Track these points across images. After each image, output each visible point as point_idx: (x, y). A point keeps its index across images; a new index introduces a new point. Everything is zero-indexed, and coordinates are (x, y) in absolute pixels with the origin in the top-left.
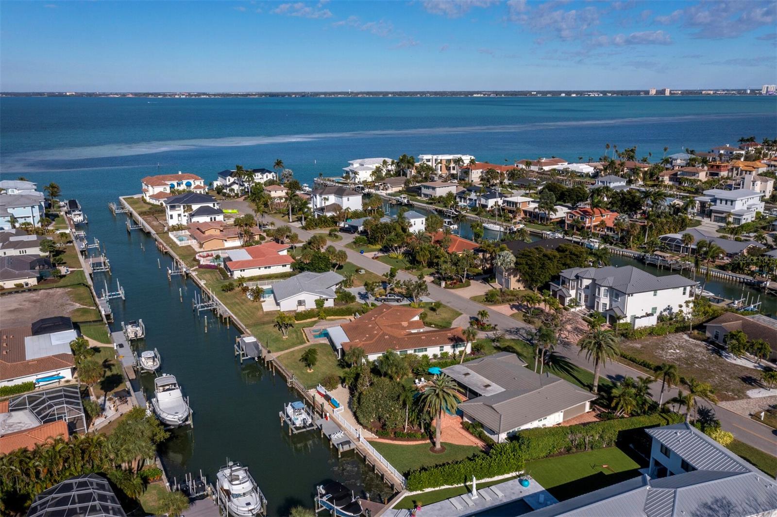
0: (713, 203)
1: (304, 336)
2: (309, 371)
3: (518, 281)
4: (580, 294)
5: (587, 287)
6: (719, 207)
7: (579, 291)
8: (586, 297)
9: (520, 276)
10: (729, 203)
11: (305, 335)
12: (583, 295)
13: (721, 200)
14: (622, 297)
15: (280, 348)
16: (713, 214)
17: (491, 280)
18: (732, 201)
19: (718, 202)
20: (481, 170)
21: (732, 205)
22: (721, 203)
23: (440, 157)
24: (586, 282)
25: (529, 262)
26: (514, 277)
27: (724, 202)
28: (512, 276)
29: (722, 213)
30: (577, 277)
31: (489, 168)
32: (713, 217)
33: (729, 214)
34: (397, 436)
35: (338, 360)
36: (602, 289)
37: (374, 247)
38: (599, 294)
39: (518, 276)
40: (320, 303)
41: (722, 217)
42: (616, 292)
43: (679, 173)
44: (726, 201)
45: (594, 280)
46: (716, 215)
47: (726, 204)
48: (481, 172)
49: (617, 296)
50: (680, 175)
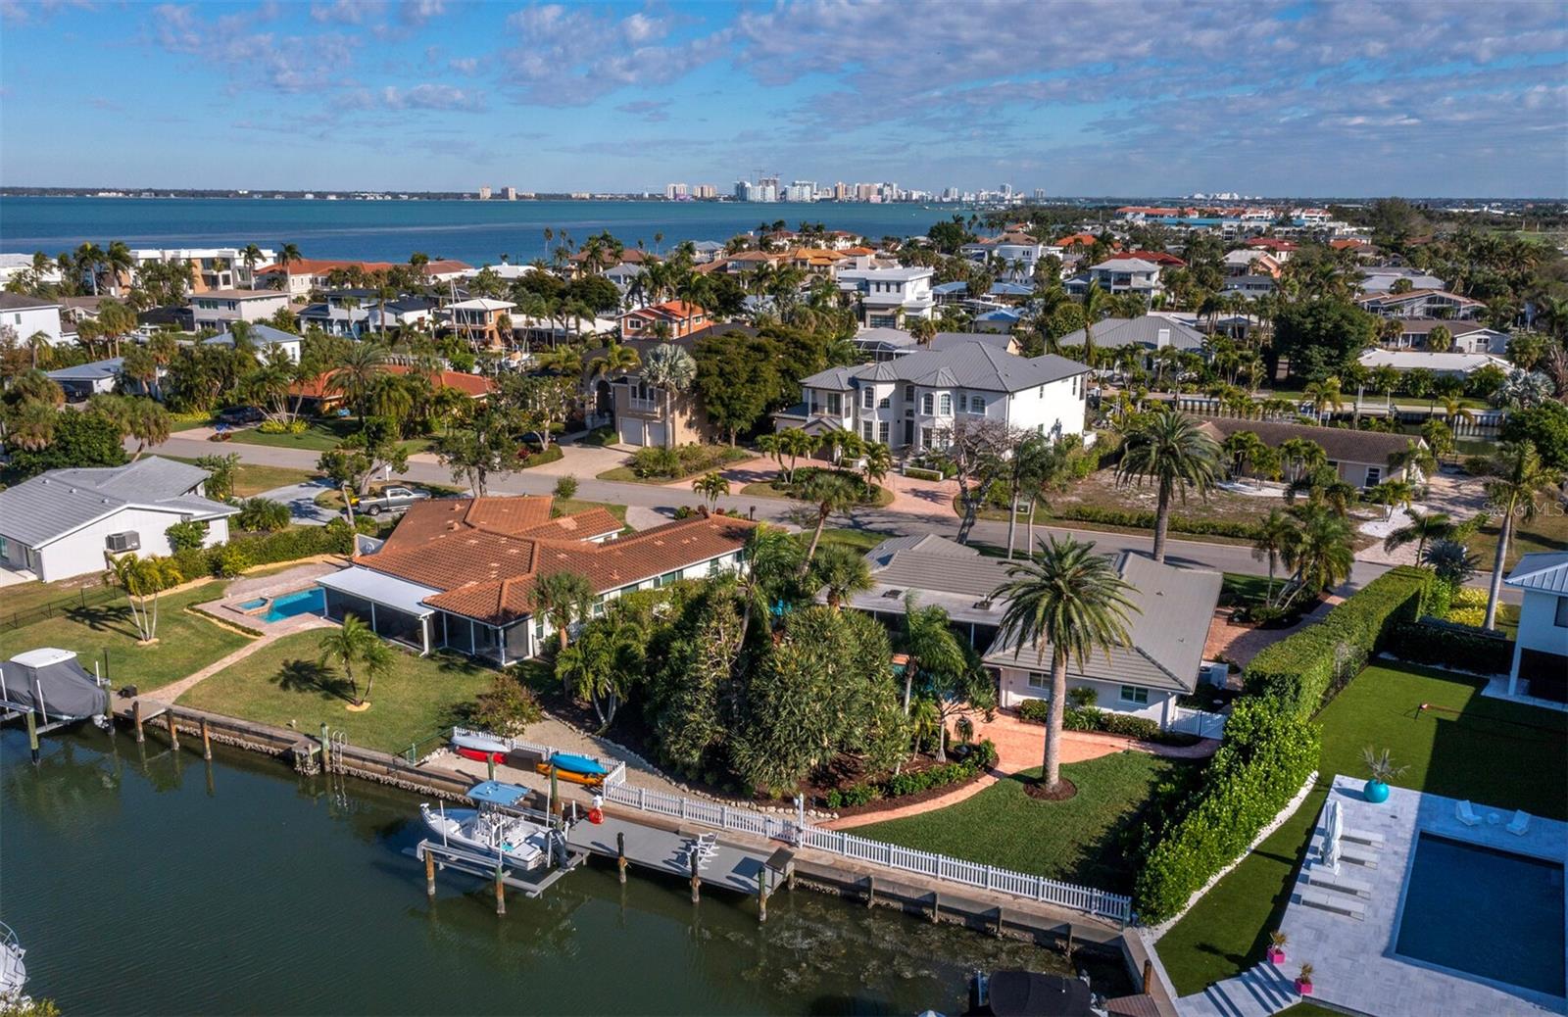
0: (863, 293)
1: (221, 625)
2: (351, 707)
3: (689, 425)
4: (869, 426)
5: (885, 403)
6: (875, 297)
7: (863, 418)
8: (884, 427)
9: (693, 413)
10: (893, 288)
11: (220, 620)
12: (877, 423)
13: (878, 284)
14: (995, 404)
15: (161, 675)
16: (869, 313)
17: (608, 435)
18: (899, 284)
19: (873, 287)
20: (310, 276)
21: (898, 291)
22: (878, 290)
23: (184, 253)
24: (883, 391)
25: (728, 368)
26: (682, 413)
27: (883, 287)
28: (677, 413)
29: (885, 307)
30: (854, 382)
31: (334, 268)
32: (868, 320)
33: (899, 308)
34: (892, 792)
35: (430, 656)
36: (938, 395)
37: (189, 418)
38: (929, 410)
39: (689, 413)
40: (183, 538)
41: (886, 317)
42: (976, 394)
43: (730, 264)
44: (888, 285)
45: (899, 382)
46: (873, 313)
47: (888, 290)
48: (311, 281)
49: (980, 405)
50: (733, 267)
